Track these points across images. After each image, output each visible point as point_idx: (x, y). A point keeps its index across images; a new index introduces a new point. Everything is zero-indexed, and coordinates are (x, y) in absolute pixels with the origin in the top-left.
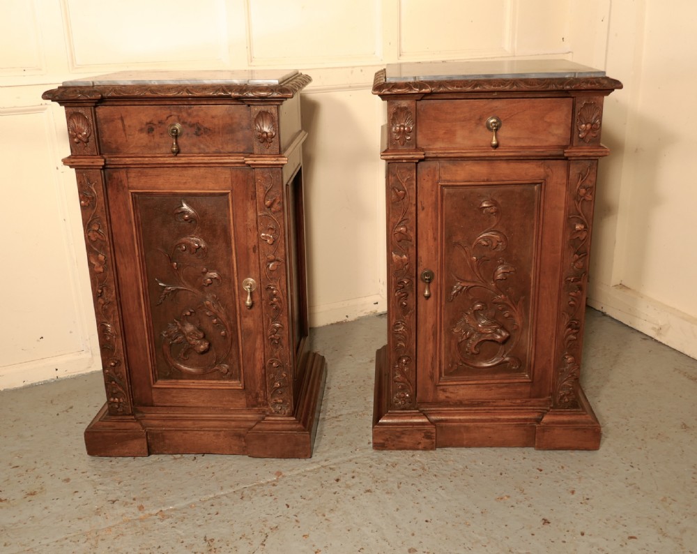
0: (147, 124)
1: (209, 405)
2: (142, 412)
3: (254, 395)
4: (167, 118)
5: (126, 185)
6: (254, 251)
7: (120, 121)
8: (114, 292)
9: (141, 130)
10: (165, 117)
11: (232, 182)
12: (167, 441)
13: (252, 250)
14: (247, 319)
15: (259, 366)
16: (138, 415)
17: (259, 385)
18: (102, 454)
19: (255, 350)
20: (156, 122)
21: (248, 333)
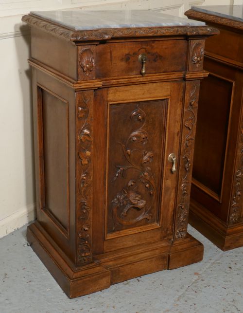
0: (126, 55)
1: (139, 243)
2: (98, 259)
3: (165, 230)
4: (139, 50)
5: (106, 99)
6: (178, 135)
7: (109, 54)
8: (92, 177)
9: (122, 60)
10: (137, 49)
11: (171, 91)
12: (121, 274)
13: (176, 135)
14: (168, 181)
15: (171, 209)
16: (96, 262)
17: (169, 223)
18: (81, 295)
19: (170, 201)
20: (131, 54)
21: (168, 189)
